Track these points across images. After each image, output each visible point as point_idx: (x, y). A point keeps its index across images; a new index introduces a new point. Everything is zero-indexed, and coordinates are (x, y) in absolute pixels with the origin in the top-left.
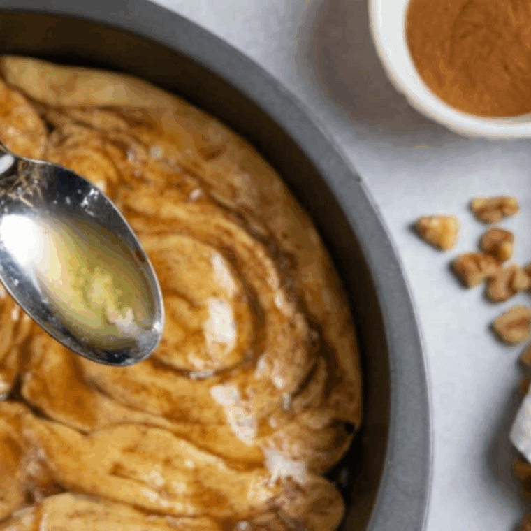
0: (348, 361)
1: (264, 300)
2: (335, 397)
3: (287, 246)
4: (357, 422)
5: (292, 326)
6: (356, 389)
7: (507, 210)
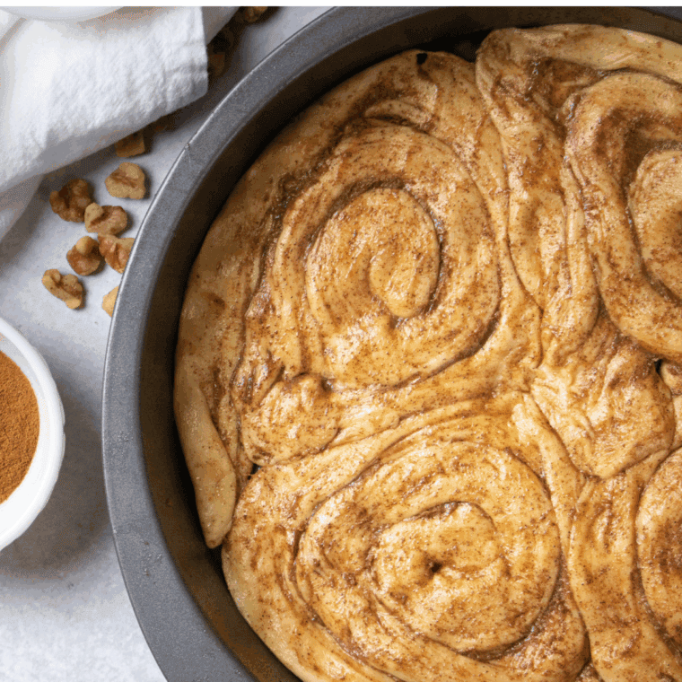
0: (360, 86)
1: (336, 191)
2: (400, 85)
3: (274, 192)
4: (414, 54)
5: (349, 154)
6: (384, 67)
7: (57, 277)
